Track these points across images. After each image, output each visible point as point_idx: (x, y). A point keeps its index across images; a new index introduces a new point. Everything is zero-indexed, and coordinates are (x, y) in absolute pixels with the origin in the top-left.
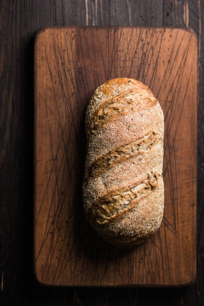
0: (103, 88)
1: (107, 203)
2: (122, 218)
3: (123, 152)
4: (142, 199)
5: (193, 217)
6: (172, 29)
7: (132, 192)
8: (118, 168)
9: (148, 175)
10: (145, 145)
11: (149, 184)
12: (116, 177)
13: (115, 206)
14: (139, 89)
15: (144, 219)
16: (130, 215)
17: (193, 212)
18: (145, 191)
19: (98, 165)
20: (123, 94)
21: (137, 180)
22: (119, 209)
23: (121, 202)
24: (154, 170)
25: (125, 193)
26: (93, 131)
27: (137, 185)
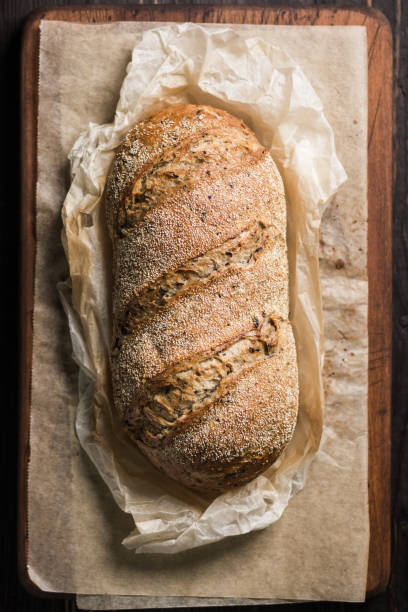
0: (141, 130)
1: (167, 390)
2: (202, 421)
3: (194, 273)
4: (244, 373)
5: (383, 441)
6: (335, 12)
7: (221, 361)
8: (183, 309)
9: (255, 320)
10: (243, 254)
11: (259, 341)
12: (181, 330)
13: (183, 396)
14: (223, 128)
15: (252, 420)
16: (220, 413)
17: (382, 429)
18: (250, 357)
19: (141, 308)
20: (186, 142)
21: (229, 332)
22: (193, 402)
23: (198, 386)
24: (268, 308)
25: (205, 365)
26: (124, 231)
27: (230, 345)
